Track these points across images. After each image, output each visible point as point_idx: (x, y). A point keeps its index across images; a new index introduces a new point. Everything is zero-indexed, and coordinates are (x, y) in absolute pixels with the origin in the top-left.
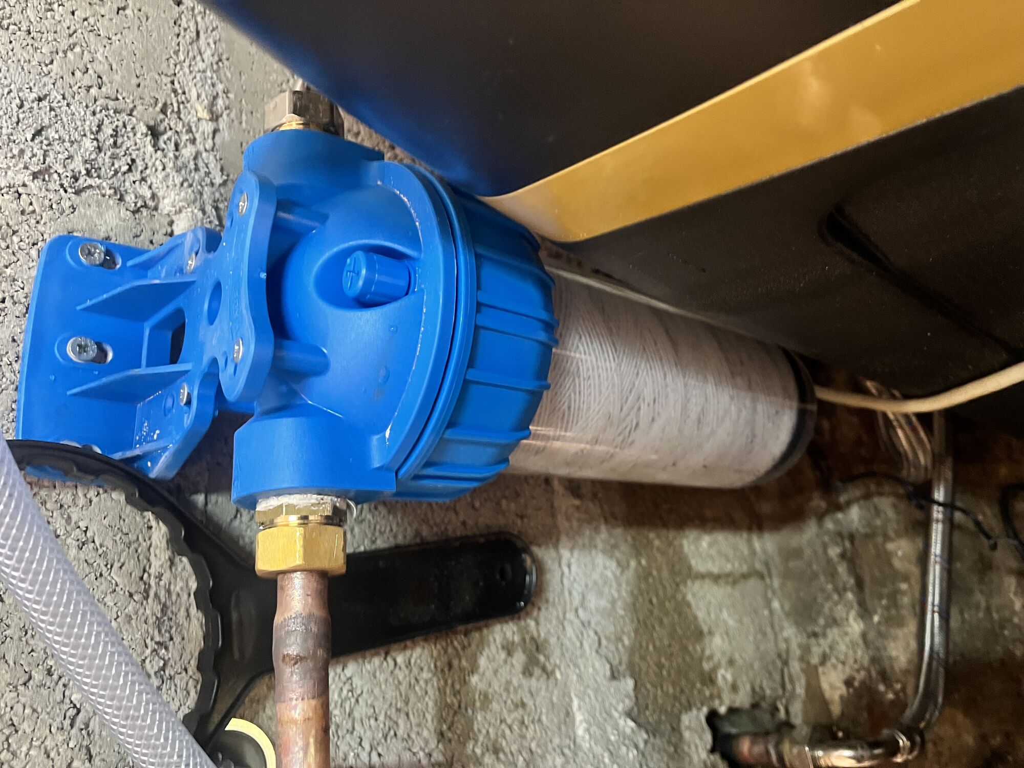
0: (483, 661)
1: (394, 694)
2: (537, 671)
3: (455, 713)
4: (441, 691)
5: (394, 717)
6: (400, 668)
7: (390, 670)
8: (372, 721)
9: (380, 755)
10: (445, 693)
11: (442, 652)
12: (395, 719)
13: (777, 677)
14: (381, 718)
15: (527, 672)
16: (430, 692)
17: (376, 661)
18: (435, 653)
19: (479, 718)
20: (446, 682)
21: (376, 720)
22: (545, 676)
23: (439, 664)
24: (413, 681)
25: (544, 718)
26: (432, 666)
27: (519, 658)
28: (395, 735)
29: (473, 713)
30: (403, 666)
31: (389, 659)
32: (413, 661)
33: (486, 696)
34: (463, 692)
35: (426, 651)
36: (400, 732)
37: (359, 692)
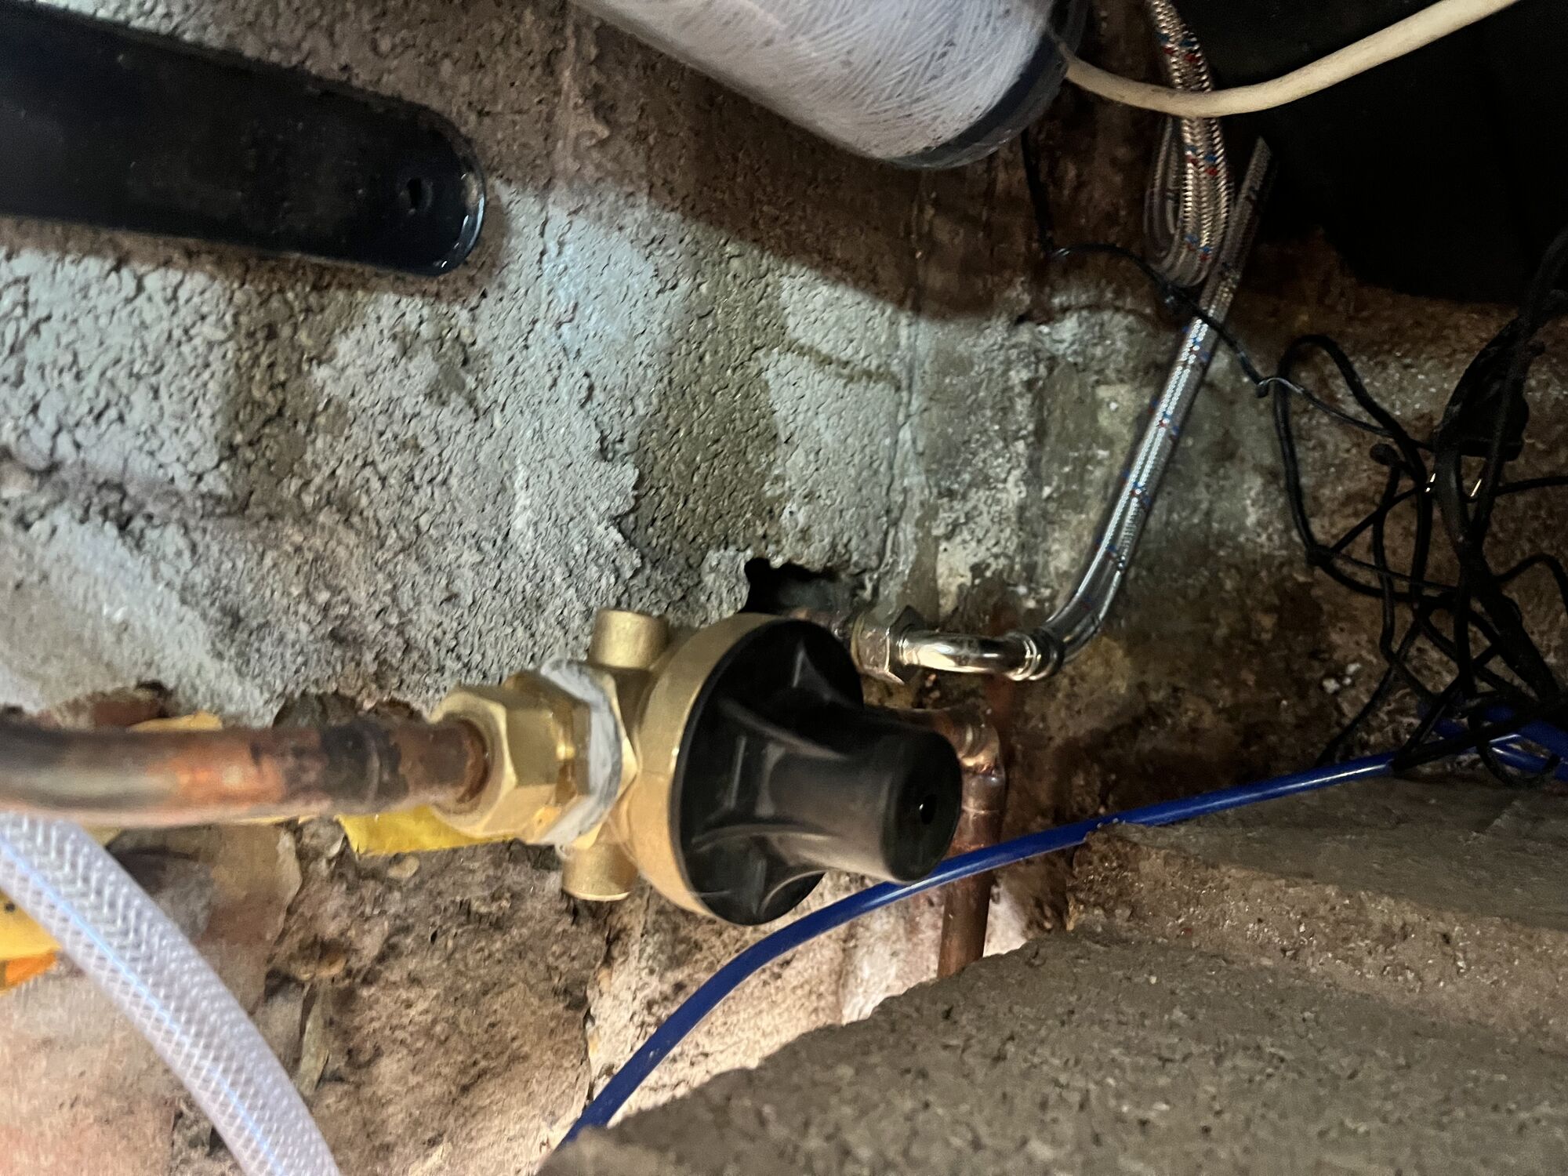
0: (344, 347)
1: (129, 343)
2: (457, 401)
3: (268, 421)
4: (243, 372)
5: (123, 383)
6: (150, 299)
7: (123, 294)
8: (68, 378)
9: (78, 446)
10: (251, 379)
11: (256, 302)
12: (125, 391)
13: (876, 539)
14: (92, 378)
15: (435, 394)
16: (217, 366)
17: (93, 266)
18: (239, 297)
19: (319, 443)
20: (256, 359)
21: (78, 377)
22: (471, 413)
23: (244, 319)
24: (177, 333)
25: (454, 481)
26: (228, 318)
27: (423, 367)
28: (121, 418)
29: (309, 431)
30: (158, 298)
31: (125, 272)
32: (183, 294)
33: (341, 410)
34: (292, 386)
35: (217, 285)
36: (133, 418)
37: (42, 312)
